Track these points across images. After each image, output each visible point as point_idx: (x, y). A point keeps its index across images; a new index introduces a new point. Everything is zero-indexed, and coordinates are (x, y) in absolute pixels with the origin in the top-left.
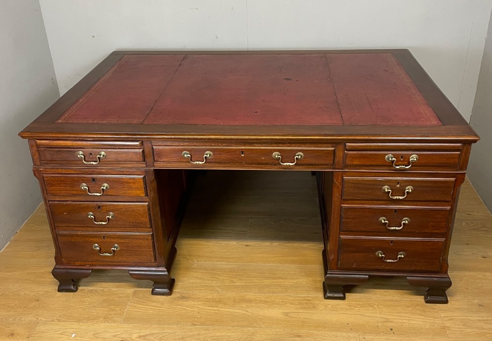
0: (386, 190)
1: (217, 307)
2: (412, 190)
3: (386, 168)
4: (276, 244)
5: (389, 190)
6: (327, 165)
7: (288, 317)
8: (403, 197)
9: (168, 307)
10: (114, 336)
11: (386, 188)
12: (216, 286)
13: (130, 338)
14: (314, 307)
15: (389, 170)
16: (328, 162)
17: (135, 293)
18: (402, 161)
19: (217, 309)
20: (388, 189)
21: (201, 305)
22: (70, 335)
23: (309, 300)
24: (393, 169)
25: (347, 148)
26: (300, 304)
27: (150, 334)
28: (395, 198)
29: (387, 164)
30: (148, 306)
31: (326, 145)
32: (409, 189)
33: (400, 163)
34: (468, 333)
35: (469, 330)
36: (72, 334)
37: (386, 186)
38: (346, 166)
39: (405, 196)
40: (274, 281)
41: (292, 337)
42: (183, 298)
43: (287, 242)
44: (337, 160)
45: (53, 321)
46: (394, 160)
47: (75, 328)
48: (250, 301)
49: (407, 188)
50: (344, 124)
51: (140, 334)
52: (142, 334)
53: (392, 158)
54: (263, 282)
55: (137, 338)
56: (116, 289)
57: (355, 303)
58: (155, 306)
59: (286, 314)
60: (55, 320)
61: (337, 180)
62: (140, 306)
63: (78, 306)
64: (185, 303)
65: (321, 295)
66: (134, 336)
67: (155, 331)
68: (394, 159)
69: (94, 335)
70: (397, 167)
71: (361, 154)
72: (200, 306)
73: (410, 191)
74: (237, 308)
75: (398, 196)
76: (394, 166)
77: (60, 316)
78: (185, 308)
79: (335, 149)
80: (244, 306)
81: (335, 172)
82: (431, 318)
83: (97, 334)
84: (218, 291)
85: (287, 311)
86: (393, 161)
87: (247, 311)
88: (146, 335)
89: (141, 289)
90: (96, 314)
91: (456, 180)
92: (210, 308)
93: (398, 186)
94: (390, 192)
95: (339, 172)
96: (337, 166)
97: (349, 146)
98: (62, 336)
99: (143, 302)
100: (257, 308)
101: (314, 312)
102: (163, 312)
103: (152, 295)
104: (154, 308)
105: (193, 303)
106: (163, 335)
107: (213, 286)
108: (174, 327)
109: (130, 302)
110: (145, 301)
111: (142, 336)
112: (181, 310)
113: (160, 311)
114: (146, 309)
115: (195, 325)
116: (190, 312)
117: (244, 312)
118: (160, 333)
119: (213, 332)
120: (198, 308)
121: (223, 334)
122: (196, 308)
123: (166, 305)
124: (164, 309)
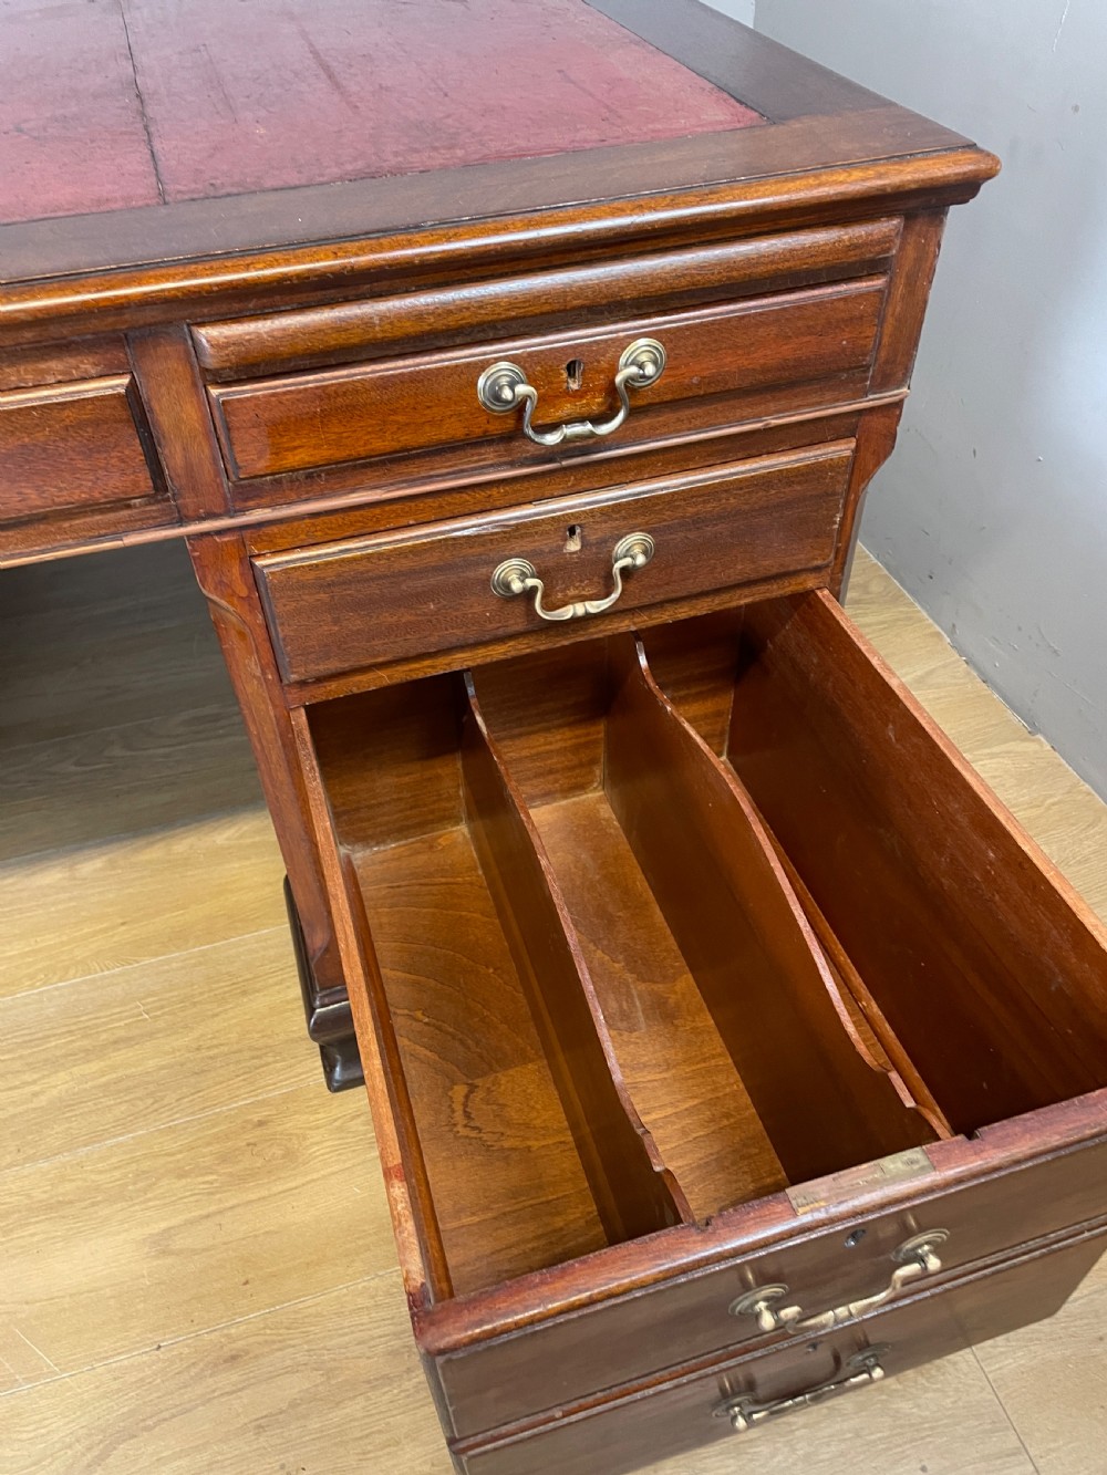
0: (517, 586)
2: (645, 553)
3: (490, 454)
4: (92, 865)
5: (531, 582)
6: (122, 503)
7: (169, 1260)
8: (604, 604)
11: (514, 574)
14: (287, 1155)
15: (512, 465)
16: (114, 483)
18: (578, 395)
20: (523, 576)
23: (261, 1124)
24: (531, 448)
25: (211, 361)
26: (224, 1158)
28: (567, 613)
29: (495, 428)
31: (54, 365)
32: (632, 549)
33: (567, 409)
37: (514, 561)
38: (249, 491)
39: (615, 596)
40: (92, 1067)
43: (141, 842)
44: (174, 457)
46: (527, 397)
49: (620, 547)
50: (162, 194)
53: (512, 386)
59: (160, 1242)
61: (224, 587)
68: (522, 389)
70: (552, 439)
71: (323, 393)
73: (641, 560)
75: (583, 599)
76: (530, 432)
79: (133, 388)
81: (190, 537)
85: (163, 1225)
86: (519, 407)
91: (856, 450)
93: (574, 546)
94: (534, 589)
95: (220, 532)
96: (189, 501)
97: (216, 346)
100: (14, 1257)
101: (293, 1184)
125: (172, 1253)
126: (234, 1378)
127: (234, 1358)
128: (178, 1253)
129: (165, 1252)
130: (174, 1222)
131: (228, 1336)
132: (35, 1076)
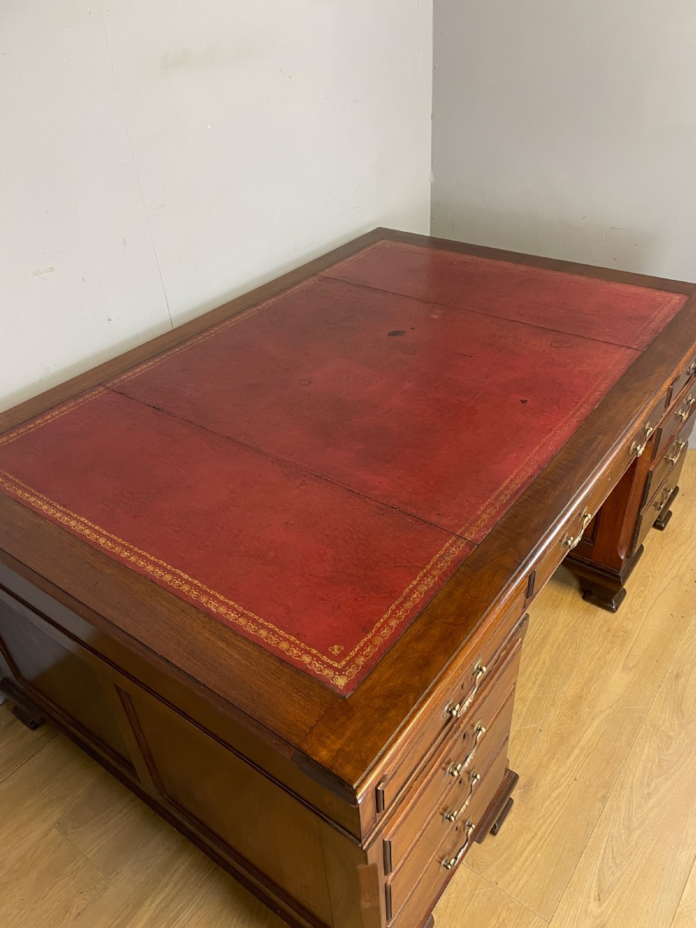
1: (574, 748)
7: (634, 669)
9: (541, 822)
12: (523, 725)
13: (596, 918)
14: (625, 632)
17: (472, 865)
19: (577, 751)
21: (559, 767)
23: (608, 631)
26: (612, 643)
27: (599, 880)
30: (521, 854)
40: (548, 647)
41: (677, 685)
42: (527, 787)
48: (579, 698)
51: (592, 896)
52: (593, 894)
54: (544, 663)
55: (601, 905)
57: (634, 589)
58: (529, 842)
59: (626, 668)
62: (514, 868)
64: (541, 790)
65: (602, 613)
66: (593, 906)
72: (562, 771)
74: (588, 722)
78: (554, 795)
80: (587, 710)
82: (690, 541)
84: (534, 730)
85: (621, 665)
87: (602, 712)
88: (599, 886)
92: (572, 757)
99: (507, 858)
100: (599, 696)
101: (636, 637)
102: (549, 835)
103: (495, 835)
104: (531, 846)
105: (548, 778)
106: (608, 858)
107: (519, 731)
108: (597, 832)
109: (497, 884)
110: (504, 856)
111: (599, 895)
112: (556, 803)
113: (544, 839)
114: (528, 863)
115: (604, 797)
116: (569, 792)
117: (603, 716)
118: (603, 859)
119: (631, 777)
120: (563, 775)
121: (641, 765)
122: (564, 778)
123: (533, 823)
124: (544, 828)
125: (632, 668)
126: (683, 678)
127: (678, 676)
128: (633, 667)
129: (631, 669)
130: (623, 662)
131: (670, 672)
132: (537, 659)
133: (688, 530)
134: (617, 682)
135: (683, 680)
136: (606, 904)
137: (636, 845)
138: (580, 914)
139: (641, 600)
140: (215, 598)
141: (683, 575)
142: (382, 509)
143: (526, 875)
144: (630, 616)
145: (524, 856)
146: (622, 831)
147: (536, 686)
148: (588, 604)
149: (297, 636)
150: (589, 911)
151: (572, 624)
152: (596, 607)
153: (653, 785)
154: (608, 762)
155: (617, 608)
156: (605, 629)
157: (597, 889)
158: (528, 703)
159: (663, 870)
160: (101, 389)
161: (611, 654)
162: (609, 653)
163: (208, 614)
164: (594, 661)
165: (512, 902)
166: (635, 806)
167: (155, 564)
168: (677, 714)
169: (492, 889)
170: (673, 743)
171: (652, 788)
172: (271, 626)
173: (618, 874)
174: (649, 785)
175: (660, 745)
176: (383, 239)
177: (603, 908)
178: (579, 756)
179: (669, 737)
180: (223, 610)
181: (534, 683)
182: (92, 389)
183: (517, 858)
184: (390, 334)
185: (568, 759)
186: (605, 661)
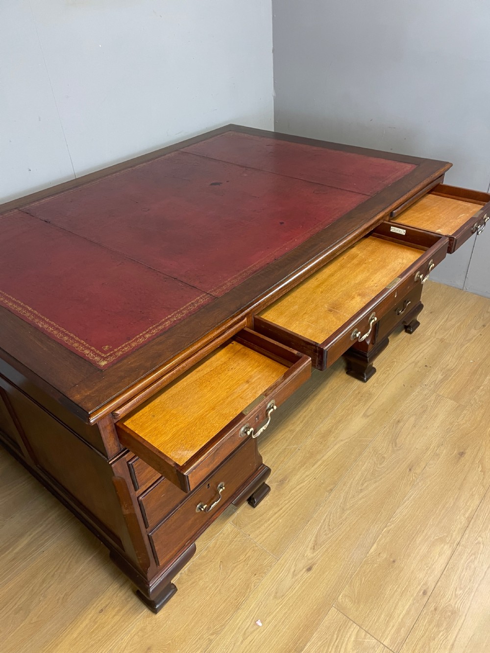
1: (318, 460)
7: (370, 417)
9: (286, 502)
10: (294, 575)
12: (288, 446)
13: (309, 560)
14: (370, 395)
17: (236, 524)
19: (319, 463)
21: (306, 471)
22: (255, 627)
23: (359, 393)
26: (359, 400)
27: (316, 537)
30: (269, 520)
34: (454, 333)
35: (452, 331)
36: (255, 624)
40: (316, 401)
41: (396, 427)
42: (282, 482)
45: (211, 641)
47: (247, 617)
48: (330, 432)
51: (310, 546)
52: (311, 545)
54: (311, 410)
55: (313, 553)
56: (213, 541)
57: (383, 369)
58: (275, 513)
59: (365, 416)
60: (212, 637)
62: (263, 527)
63: (208, 598)
64: (291, 484)
65: (357, 383)
66: (309, 553)
67: (315, 531)
69: (275, 597)
72: (307, 473)
74: (332, 446)
77: (208, 629)
78: (298, 487)
80: (333, 439)
82: (428, 341)
83: (276, 593)
84: (295, 449)
85: (362, 414)
87: (342, 440)
88: (315, 541)
89: (236, 514)
90: (239, 581)
92: (316, 466)
98: (250, 638)
99: (260, 521)
100: (343, 431)
101: (376, 398)
102: (290, 510)
103: (254, 507)
104: (277, 515)
105: (297, 477)
106: (325, 525)
107: (285, 449)
108: (322, 510)
109: (249, 535)
110: (258, 519)
111: (314, 546)
112: (299, 492)
113: (286, 512)
114: (273, 524)
115: (331, 490)
116: (309, 486)
117: (342, 443)
118: (321, 526)
119: (352, 480)
120: (307, 476)
121: (360, 473)
122: (307, 478)
123: (281, 502)
124: (287, 506)
127: (399, 421)
128: (370, 415)
129: (368, 416)
130: (363, 412)
131: (394, 419)
133: (429, 334)
134: (357, 423)
135: (401, 424)
136: (317, 552)
137: (346, 519)
138: (299, 556)
139: (386, 375)
140: (43, 320)
141: (418, 362)
142: (166, 278)
143: (268, 532)
144: (375, 385)
145: (270, 521)
146: (339, 510)
147: (303, 423)
148: (349, 377)
149: (86, 340)
150: (305, 555)
151: (335, 388)
152: (354, 379)
153: (365, 485)
154: (339, 470)
155: (367, 379)
156: (357, 392)
157: (314, 542)
158: (294, 433)
159: (360, 535)
160: (16, 211)
161: (357, 407)
162: (355, 406)
163: (37, 328)
164: (345, 410)
165: (256, 546)
166: (350, 496)
167: (14, 302)
168: (392, 444)
169: (245, 538)
170: (385, 461)
171: (363, 487)
172: (72, 335)
173: (330, 535)
174: (362, 484)
175: (376, 462)
176: (230, 131)
177: (315, 554)
178: (321, 465)
179: (384, 458)
180: (46, 326)
181: (301, 422)
182: (11, 210)
183: (266, 522)
184: (212, 184)
185: (313, 467)
186: (352, 410)
